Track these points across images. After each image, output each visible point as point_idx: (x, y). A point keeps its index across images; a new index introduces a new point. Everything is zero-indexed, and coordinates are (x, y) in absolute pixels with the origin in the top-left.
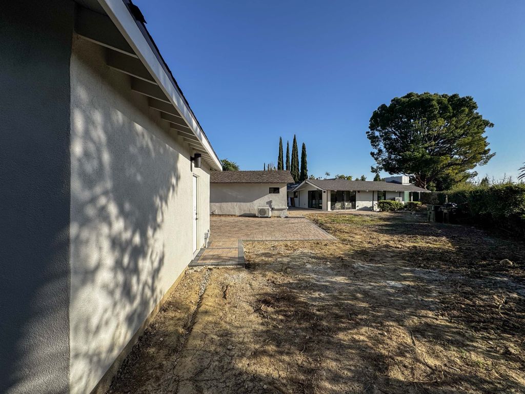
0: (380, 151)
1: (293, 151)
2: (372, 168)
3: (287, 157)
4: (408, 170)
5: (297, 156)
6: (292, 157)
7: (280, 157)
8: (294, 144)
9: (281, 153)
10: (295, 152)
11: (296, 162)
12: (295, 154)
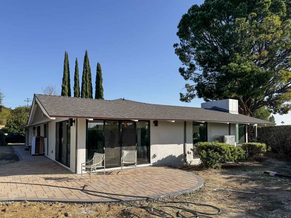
0: (192, 67)
1: (84, 72)
2: (181, 95)
3: (76, 79)
4: (234, 92)
5: (90, 79)
6: (83, 80)
7: (65, 80)
8: (86, 63)
9: (67, 74)
10: (86, 74)
11: (88, 87)
12: (86, 76)
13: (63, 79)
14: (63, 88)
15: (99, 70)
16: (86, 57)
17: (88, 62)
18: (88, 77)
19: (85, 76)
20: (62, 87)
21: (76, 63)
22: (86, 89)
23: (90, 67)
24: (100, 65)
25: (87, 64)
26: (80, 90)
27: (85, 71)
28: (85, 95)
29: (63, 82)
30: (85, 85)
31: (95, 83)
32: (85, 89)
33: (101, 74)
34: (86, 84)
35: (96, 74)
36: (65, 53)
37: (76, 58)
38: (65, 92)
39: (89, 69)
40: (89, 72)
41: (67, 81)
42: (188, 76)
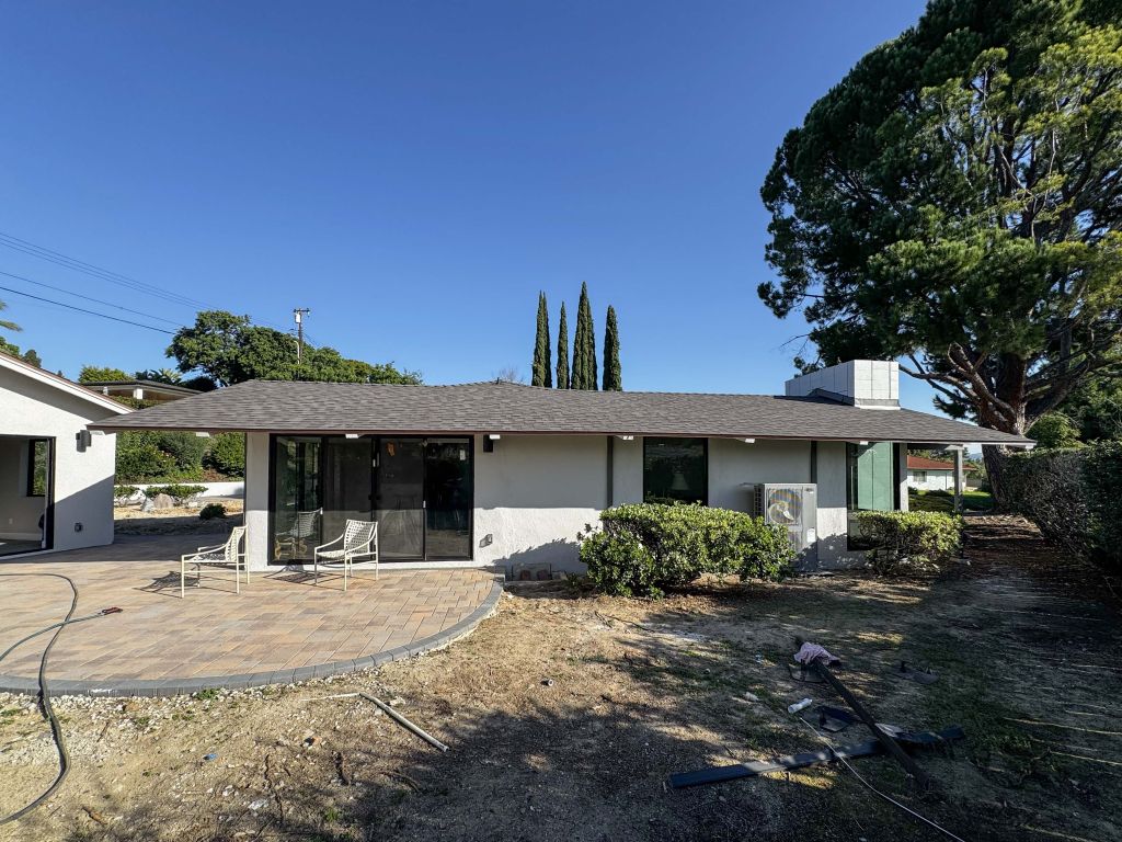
5: (592, 346)
6: (576, 350)
7: (539, 351)
8: (583, 310)
9: (543, 340)
10: (583, 335)
11: (586, 364)
12: (582, 340)
13: (536, 350)
14: (535, 371)
15: (611, 322)
16: (583, 298)
17: (588, 309)
18: (586, 341)
19: (579, 340)
20: (533, 368)
21: (562, 315)
22: (582, 370)
23: (593, 317)
24: (613, 311)
25: (586, 313)
26: (571, 372)
27: (580, 329)
28: (578, 382)
29: (535, 359)
30: (581, 361)
32: (580, 368)
33: (616, 332)
34: (582, 359)
35: (604, 334)
36: (541, 296)
37: (563, 304)
38: (539, 378)
39: (591, 324)
40: (591, 331)
41: (543, 355)
42: (784, 305)
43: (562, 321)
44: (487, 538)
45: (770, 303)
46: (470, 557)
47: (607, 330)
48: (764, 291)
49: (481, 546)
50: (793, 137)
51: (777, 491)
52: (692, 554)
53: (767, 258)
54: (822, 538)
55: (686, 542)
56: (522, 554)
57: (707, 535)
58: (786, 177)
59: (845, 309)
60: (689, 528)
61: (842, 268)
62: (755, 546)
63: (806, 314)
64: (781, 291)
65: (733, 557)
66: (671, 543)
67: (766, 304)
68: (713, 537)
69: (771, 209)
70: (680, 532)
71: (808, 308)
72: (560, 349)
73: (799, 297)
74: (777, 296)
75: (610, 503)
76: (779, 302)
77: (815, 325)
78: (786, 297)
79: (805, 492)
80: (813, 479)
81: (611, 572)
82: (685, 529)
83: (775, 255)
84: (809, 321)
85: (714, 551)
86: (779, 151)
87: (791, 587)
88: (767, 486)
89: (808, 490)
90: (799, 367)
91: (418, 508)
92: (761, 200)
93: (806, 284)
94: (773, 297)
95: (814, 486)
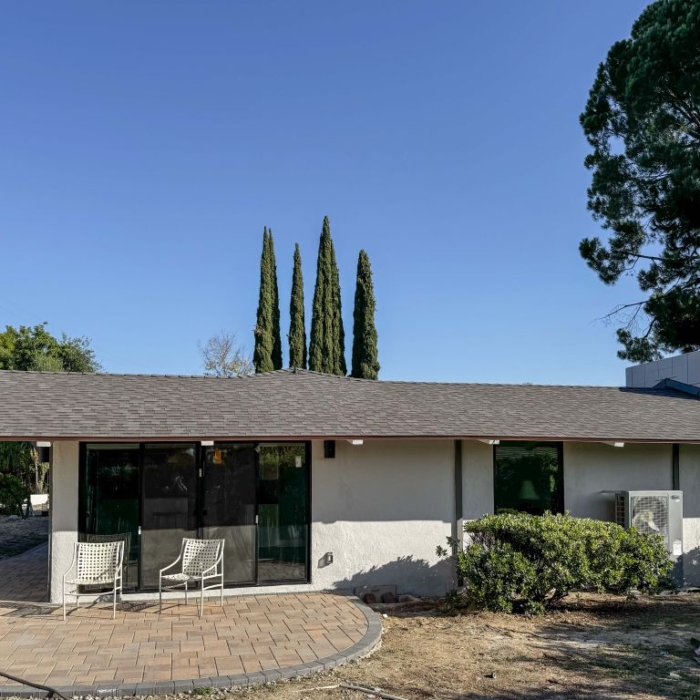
5: (338, 305)
6: (315, 310)
7: (264, 312)
8: (324, 256)
9: (268, 296)
10: (324, 290)
11: (329, 330)
12: (324, 297)
13: (260, 312)
14: (259, 339)
15: (363, 272)
16: (324, 239)
17: (332, 254)
18: (329, 298)
19: (320, 297)
20: (256, 335)
21: (296, 261)
22: (324, 338)
23: (338, 266)
24: (365, 258)
25: (329, 260)
26: (308, 341)
27: (321, 281)
28: (319, 355)
29: (258, 322)
30: (322, 326)
31: (352, 315)
32: (321, 336)
33: (370, 287)
34: (324, 323)
35: (354, 289)
36: (265, 233)
37: (297, 245)
38: (263, 350)
39: (335, 275)
40: (335, 284)
41: (270, 318)
42: (613, 267)
43: (296, 270)
44: (326, 556)
45: (595, 264)
46: (308, 579)
47: (359, 285)
48: (587, 249)
49: (319, 567)
50: (619, 51)
51: (642, 500)
52: (574, 566)
53: (590, 205)
54: (686, 551)
55: (568, 553)
56: (365, 574)
57: (589, 544)
58: (611, 101)
59: (689, 277)
60: (570, 538)
61: (686, 228)
62: (635, 556)
63: (640, 279)
64: (608, 248)
65: (614, 568)
66: (553, 554)
67: (590, 265)
68: (595, 547)
69: (594, 143)
70: (561, 542)
71: (643, 273)
72: (294, 309)
73: (630, 257)
74: (603, 255)
75: (459, 514)
76: (606, 263)
77: (651, 292)
78: (614, 257)
79: (670, 500)
80: (675, 487)
81: (495, 585)
82: (565, 538)
83: (598, 203)
84: (644, 288)
85: (595, 561)
86: (602, 68)
87: (663, 602)
88: (632, 494)
89: (673, 497)
90: (623, 341)
91: (250, 524)
92: (582, 131)
93: (640, 242)
94: (599, 256)
95: (679, 493)
